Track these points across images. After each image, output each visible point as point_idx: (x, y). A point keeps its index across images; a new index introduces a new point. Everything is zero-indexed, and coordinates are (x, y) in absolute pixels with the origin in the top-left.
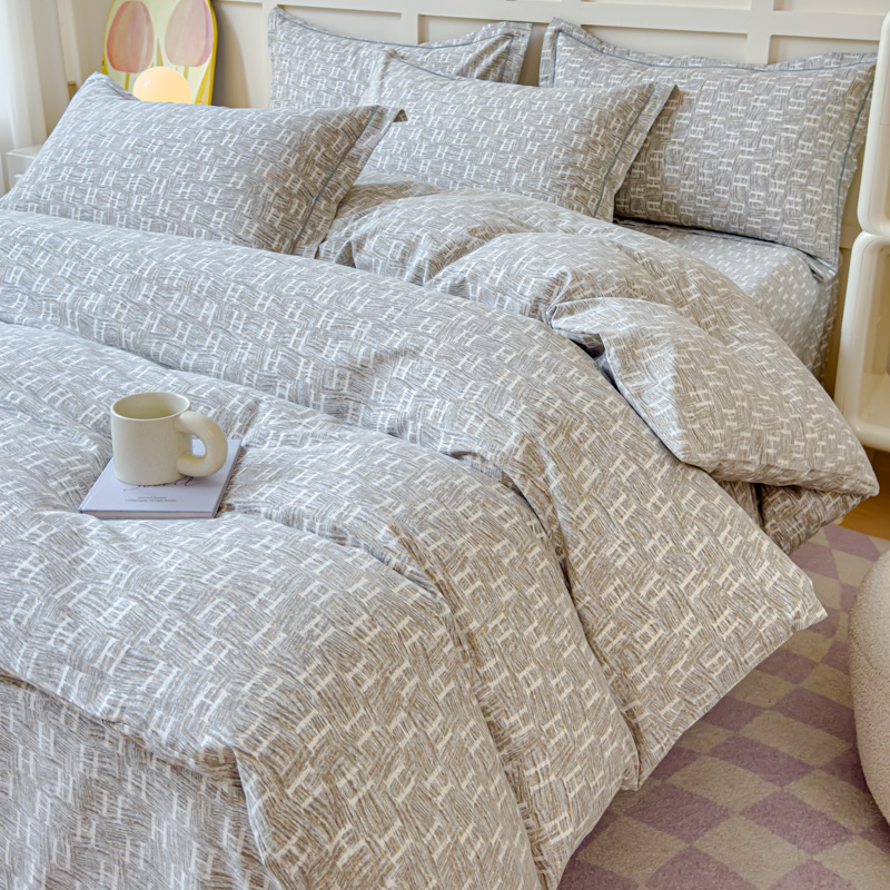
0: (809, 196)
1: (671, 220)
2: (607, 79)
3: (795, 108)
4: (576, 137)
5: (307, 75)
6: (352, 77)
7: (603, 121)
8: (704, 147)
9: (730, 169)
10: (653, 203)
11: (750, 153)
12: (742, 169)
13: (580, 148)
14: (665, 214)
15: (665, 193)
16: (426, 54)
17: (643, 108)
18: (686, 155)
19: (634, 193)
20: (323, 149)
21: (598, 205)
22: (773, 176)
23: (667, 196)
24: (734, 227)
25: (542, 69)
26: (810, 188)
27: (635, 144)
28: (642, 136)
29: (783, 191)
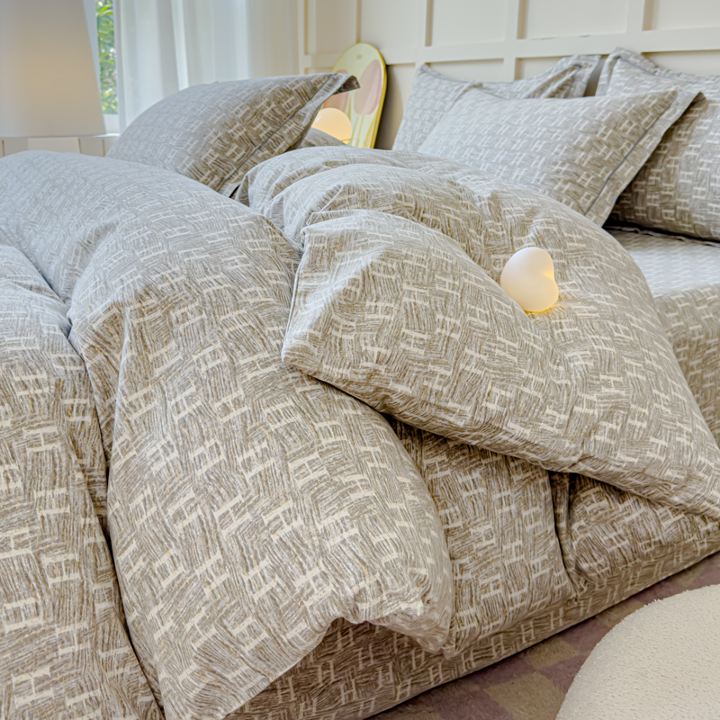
1: (686, 230)
4: (581, 136)
7: (613, 124)
10: (668, 211)
13: (582, 146)
14: (680, 224)
15: (679, 200)
17: (662, 114)
18: (701, 160)
19: (650, 200)
20: (273, 105)
21: (593, 202)
23: (680, 204)
27: (648, 147)
28: (657, 140)
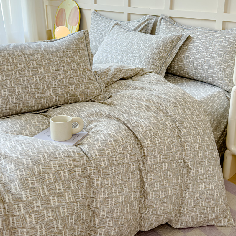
0: (227, 72)
1: (187, 77)
2: (172, 33)
3: (225, 44)
4: (155, 49)
6: (107, 30)
7: (164, 45)
8: (196, 55)
9: (203, 62)
10: (181, 71)
11: (209, 57)
12: (206, 62)
13: (156, 53)
14: (185, 75)
16: (127, 24)
18: (191, 57)
19: (176, 67)
21: (160, 70)
22: (215, 65)
23: (185, 69)
24: (204, 80)
25: (157, 29)
26: (227, 70)
27: (175, 53)
28: (177, 50)
29: (218, 70)
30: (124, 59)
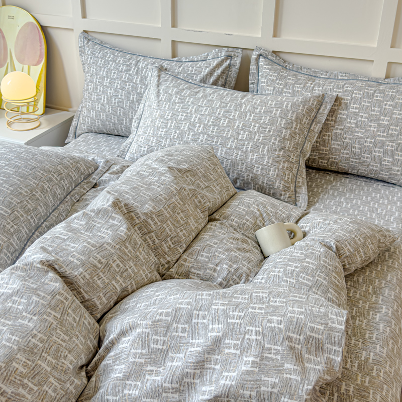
1: (333, 169)
2: (293, 87)
4: (284, 130)
5: (107, 78)
6: (136, 81)
7: (298, 120)
8: (356, 132)
9: (371, 145)
10: (323, 161)
11: (383, 136)
12: (378, 145)
13: (287, 137)
14: (330, 167)
15: (331, 156)
16: (180, 67)
17: (319, 109)
18: (345, 136)
21: (298, 170)
22: (397, 150)
23: (332, 158)
24: (371, 176)
25: (251, 78)
27: (316, 130)
30: (219, 152)
